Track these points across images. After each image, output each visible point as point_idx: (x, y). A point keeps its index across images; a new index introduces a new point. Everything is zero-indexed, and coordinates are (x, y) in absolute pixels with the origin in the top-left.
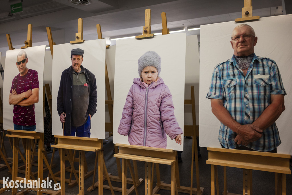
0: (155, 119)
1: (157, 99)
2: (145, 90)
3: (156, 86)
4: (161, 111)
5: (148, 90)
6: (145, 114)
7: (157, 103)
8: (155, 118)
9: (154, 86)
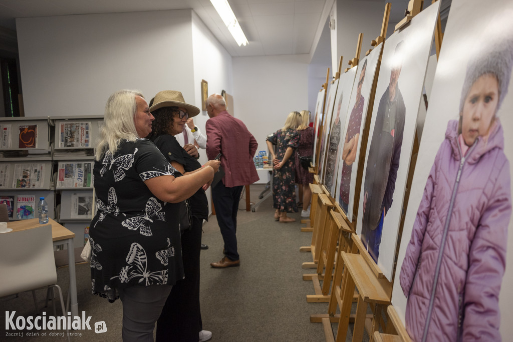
0: (453, 279)
1: (472, 207)
2: (458, 163)
3: (482, 157)
4: (471, 259)
5: (463, 167)
6: (440, 248)
7: (470, 224)
8: (454, 276)
9: (478, 153)
